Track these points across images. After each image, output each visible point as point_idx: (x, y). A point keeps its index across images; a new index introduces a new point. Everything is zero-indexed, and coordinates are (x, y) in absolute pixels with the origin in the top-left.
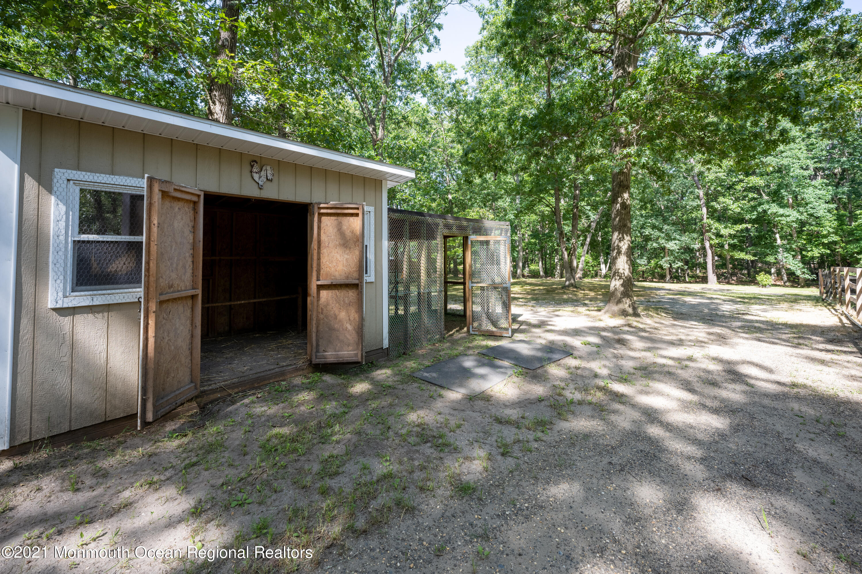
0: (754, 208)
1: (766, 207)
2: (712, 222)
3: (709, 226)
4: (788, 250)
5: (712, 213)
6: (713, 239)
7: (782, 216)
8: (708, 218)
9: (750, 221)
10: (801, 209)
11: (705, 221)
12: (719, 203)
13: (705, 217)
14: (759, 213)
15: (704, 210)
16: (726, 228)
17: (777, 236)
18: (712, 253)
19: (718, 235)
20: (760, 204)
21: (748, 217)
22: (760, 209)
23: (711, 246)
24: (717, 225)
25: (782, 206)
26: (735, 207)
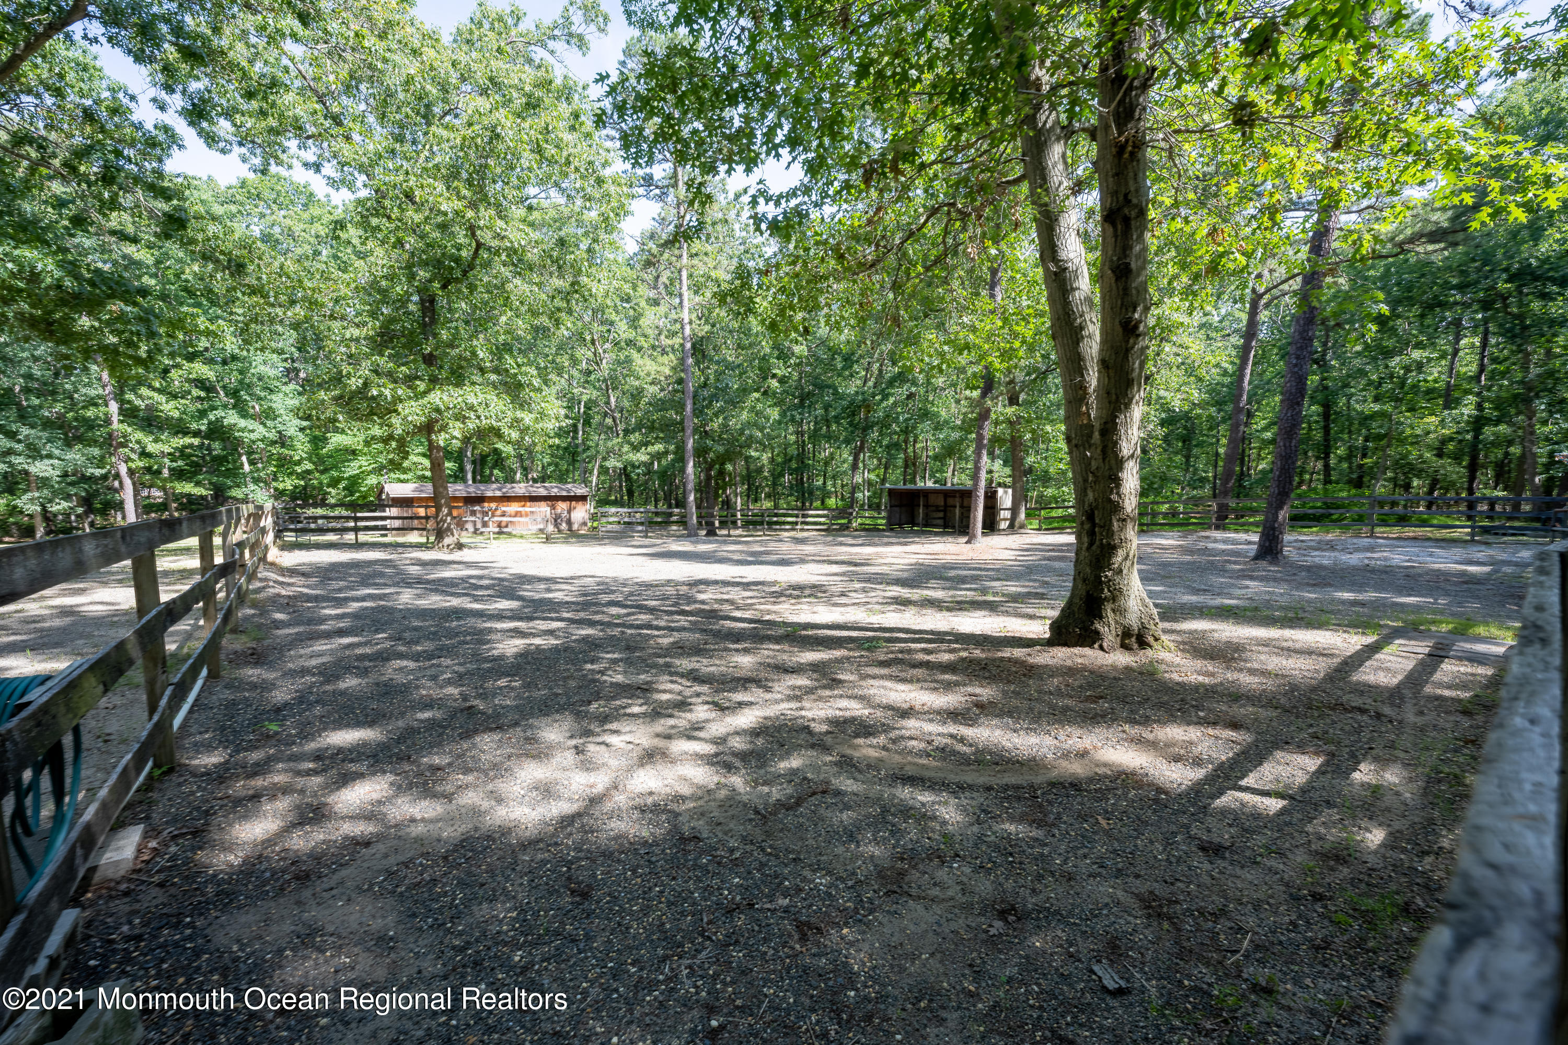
0: (202, 414)
1: (220, 413)
2: (129, 430)
3: (124, 436)
4: (256, 481)
5: (129, 414)
6: (133, 461)
7: (243, 430)
8: (122, 422)
9: (196, 434)
10: (269, 423)
11: (115, 425)
12: (141, 396)
13: (115, 418)
14: (210, 423)
15: (114, 407)
16: (156, 441)
17: (244, 458)
18: (134, 484)
19: (144, 454)
20: (214, 408)
21: (194, 426)
22: (212, 417)
23: (131, 472)
24: (139, 435)
25: (244, 414)
26: (169, 408)
